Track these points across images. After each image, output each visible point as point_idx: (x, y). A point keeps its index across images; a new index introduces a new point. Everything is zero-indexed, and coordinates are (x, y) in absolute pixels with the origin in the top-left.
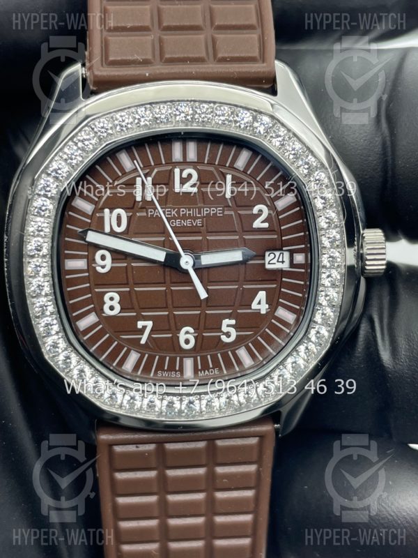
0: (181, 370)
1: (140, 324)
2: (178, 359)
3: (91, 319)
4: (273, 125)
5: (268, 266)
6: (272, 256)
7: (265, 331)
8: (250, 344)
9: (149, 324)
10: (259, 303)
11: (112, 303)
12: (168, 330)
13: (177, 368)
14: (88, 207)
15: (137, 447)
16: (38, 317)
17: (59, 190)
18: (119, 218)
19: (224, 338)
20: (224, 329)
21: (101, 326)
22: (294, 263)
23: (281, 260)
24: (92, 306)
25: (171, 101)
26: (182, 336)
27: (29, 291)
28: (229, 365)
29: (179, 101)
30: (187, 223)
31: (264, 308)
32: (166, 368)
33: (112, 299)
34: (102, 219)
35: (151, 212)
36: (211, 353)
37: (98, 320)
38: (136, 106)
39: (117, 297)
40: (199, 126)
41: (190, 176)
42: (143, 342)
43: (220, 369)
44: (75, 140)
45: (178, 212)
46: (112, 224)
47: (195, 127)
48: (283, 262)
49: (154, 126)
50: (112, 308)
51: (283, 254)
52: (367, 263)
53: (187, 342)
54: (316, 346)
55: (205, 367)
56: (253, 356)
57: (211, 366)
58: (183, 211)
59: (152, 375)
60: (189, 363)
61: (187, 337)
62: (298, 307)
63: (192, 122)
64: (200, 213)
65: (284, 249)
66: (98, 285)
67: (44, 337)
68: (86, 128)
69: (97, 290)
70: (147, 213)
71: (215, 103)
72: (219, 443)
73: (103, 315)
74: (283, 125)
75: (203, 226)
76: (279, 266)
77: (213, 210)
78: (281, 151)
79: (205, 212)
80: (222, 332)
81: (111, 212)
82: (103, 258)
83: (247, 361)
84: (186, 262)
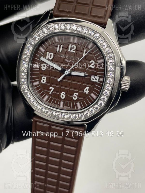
0: (59, 105)
2: (59, 101)
3: (37, 83)
5: (92, 80)
6: (94, 77)
7: (86, 99)
8: (81, 102)
9: (53, 88)
10: (86, 90)
11: (44, 80)
12: (58, 92)
13: (58, 104)
14: (43, 50)
15: (44, 124)
16: (22, 78)
17: (35, 43)
18: (51, 55)
19: (73, 98)
20: (74, 95)
21: (39, 86)
22: (100, 81)
23: (96, 79)
24: (38, 79)
26: (62, 95)
27: (21, 70)
30: (70, 61)
31: (87, 92)
32: (55, 103)
33: (44, 78)
35: (60, 56)
36: (69, 102)
37: (39, 84)
39: (45, 78)
41: (74, 47)
42: (50, 93)
43: (71, 108)
45: (68, 57)
46: (49, 57)
48: (97, 80)
49: (65, 30)
50: (43, 81)
51: (97, 77)
53: (63, 96)
54: (99, 107)
55: (66, 106)
56: (81, 106)
57: (68, 105)
58: (70, 57)
59: (51, 104)
60: (62, 103)
61: (63, 95)
62: (98, 94)
63: (76, 31)
64: (74, 59)
65: (97, 75)
66: (41, 74)
67: (22, 84)
68: (46, 27)
71: (84, 27)
73: (41, 82)
74: (103, 37)
76: (95, 81)
77: (78, 59)
79: (76, 59)
81: (49, 53)
83: (79, 107)
84: (67, 72)
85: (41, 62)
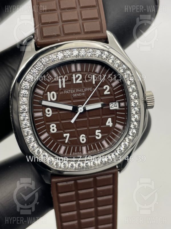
0: (82, 151)
1: (65, 135)
2: (80, 147)
3: (46, 135)
4: (109, 55)
5: (111, 109)
6: (112, 104)
7: (112, 133)
8: (107, 139)
9: (68, 135)
10: (109, 123)
11: (53, 128)
12: (75, 137)
13: (80, 151)
14: (41, 92)
15: (67, 183)
16: (26, 136)
17: (30, 87)
18: (53, 95)
19: (97, 137)
20: (97, 134)
21: (50, 137)
22: (121, 106)
23: (115, 106)
24: (46, 130)
25: (70, 49)
26: (81, 138)
27: (22, 126)
28: (99, 147)
29: (73, 49)
30: (79, 95)
31: (111, 124)
32: (76, 151)
33: (53, 126)
34: (47, 96)
35: (65, 92)
36: (92, 144)
37: (48, 135)
38: (57, 52)
39: (55, 126)
40: (81, 57)
41: (79, 77)
42: (66, 142)
43: (96, 149)
44: (35, 67)
45: (75, 91)
46: (51, 97)
47: (80, 58)
49: (64, 59)
50: (53, 130)
51: (116, 103)
52: (148, 104)
53: (83, 140)
54: (132, 137)
55: (91, 149)
56: (108, 143)
57: (93, 149)
58: (77, 90)
59: (71, 154)
60: (84, 148)
61: (83, 138)
62: (123, 123)
63: (79, 56)
64: (84, 90)
65: (116, 101)
66: (48, 122)
67: (29, 143)
68: (39, 62)
69: (47, 124)
70: (64, 92)
71: (86, 48)
72: (98, 178)
73: (50, 133)
74: (112, 54)
75: (85, 95)
76: (115, 108)
77: (89, 89)
78: (113, 64)
79: (86, 90)
80: (96, 135)
81: (50, 93)
82: (48, 111)
83: (106, 145)
84: (81, 110)
85: (43, 107)
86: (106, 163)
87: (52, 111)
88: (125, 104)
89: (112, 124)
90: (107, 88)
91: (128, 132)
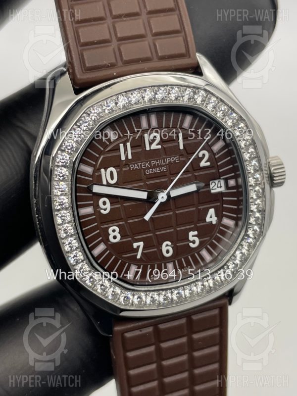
1: (135, 245)
2: (163, 264)
3: (102, 247)
4: (207, 96)
5: (213, 191)
6: (213, 184)
7: (216, 235)
8: (208, 246)
9: (141, 244)
10: (211, 217)
11: (114, 234)
12: (153, 246)
14: (89, 170)
15: (141, 331)
16: (68, 252)
17: (71, 160)
18: (112, 173)
19: (191, 245)
20: (191, 238)
21: (109, 251)
22: (229, 186)
23: (219, 186)
24: (101, 238)
25: (139, 89)
26: (164, 249)
27: (59, 235)
28: (196, 262)
29: (144, 87)
30: (157, 170)
31: (214, 220)
33: (114, 231)
34: (100, 176)
35: (132, 166)
36: (184, 257)
37: (106, 247)
38: (116, 95)
39: (117, 229)
40: (159, 103)
42: (139, 257)
43: (191, 266)
44: (78, 124)
45: (150, 164)
46: (107, 179)
47: (156, 104)
48: (221, 187)
50: (115, 237)
51: (220, 181)
52: (275, 178)
53: (168, 252)
54: (253, 239)
55: (182, 267)
56: (210, 253)
57: (185, 265)
58: (153, 162)
60: (170, 266)
61: (167, 248)
62: (235, 216)
63: (154, 101)
65: (222, 178)
66: (102, 223)
67: (74, 265)
68: (85, 115)
69: (102, 227)
70: (130, 167)
71: (167, 86)
72: (194, 317)
73: (109, 243)
74: (213, 94)
75: (167, 171)
76: (219, 190)
77: (173, 159)
78: (214, 112)
79: (167, 161)
80: (189, 241)
81: (106, 171)
82: (104, 203)
83: (208, 258)
84: (162, 197)
85: (94, 197)
86: (210, 290)
87: (111, 203)
88: (237, 182)
89: (216, 218)
90: (204, 155)
91: (246, 231)
